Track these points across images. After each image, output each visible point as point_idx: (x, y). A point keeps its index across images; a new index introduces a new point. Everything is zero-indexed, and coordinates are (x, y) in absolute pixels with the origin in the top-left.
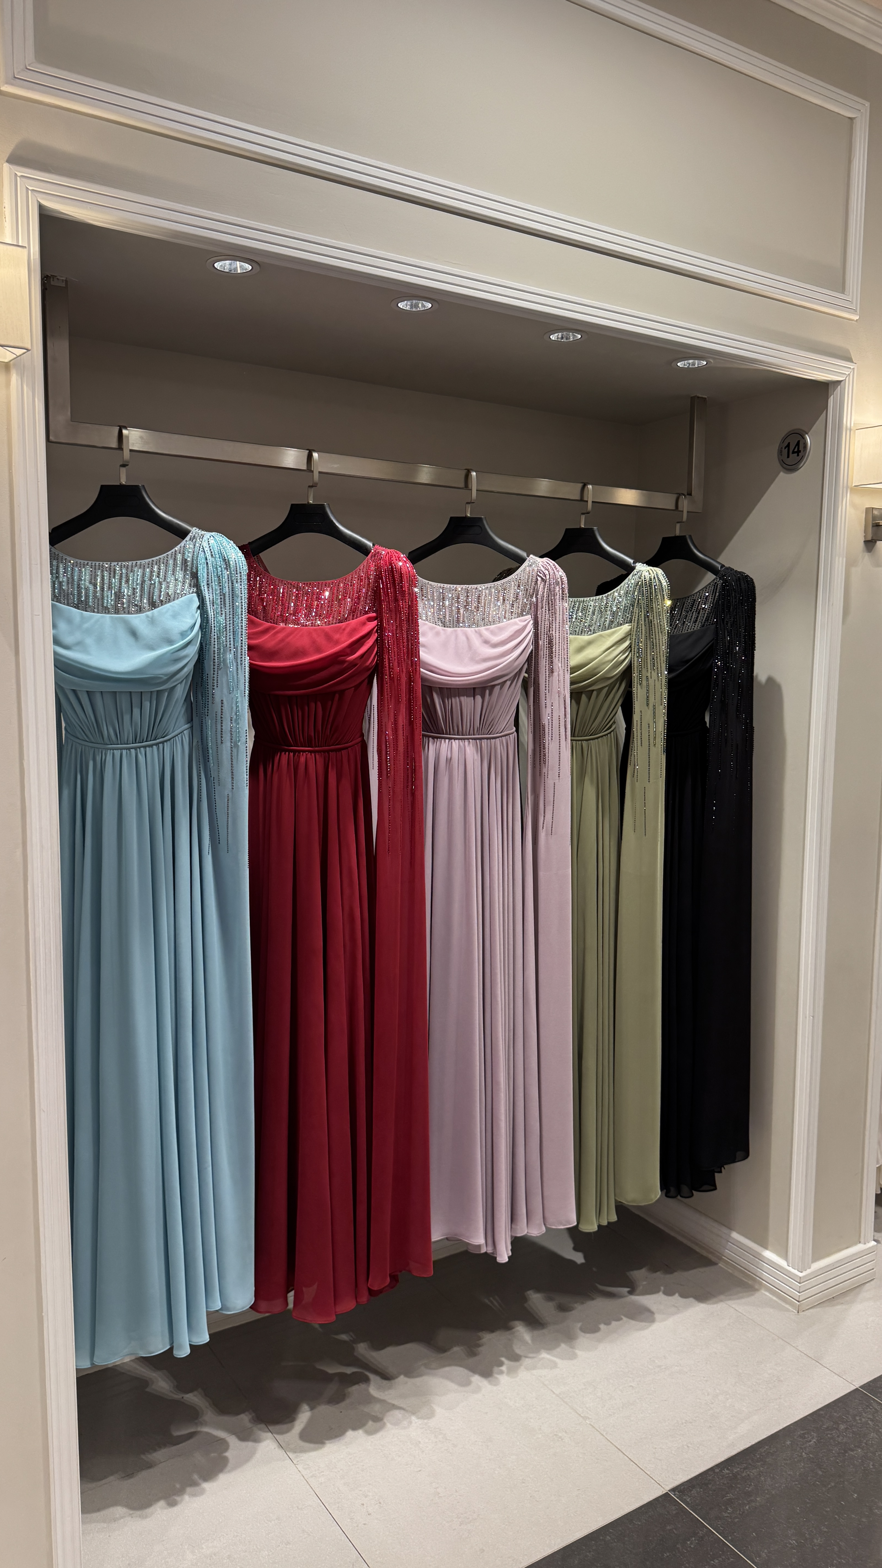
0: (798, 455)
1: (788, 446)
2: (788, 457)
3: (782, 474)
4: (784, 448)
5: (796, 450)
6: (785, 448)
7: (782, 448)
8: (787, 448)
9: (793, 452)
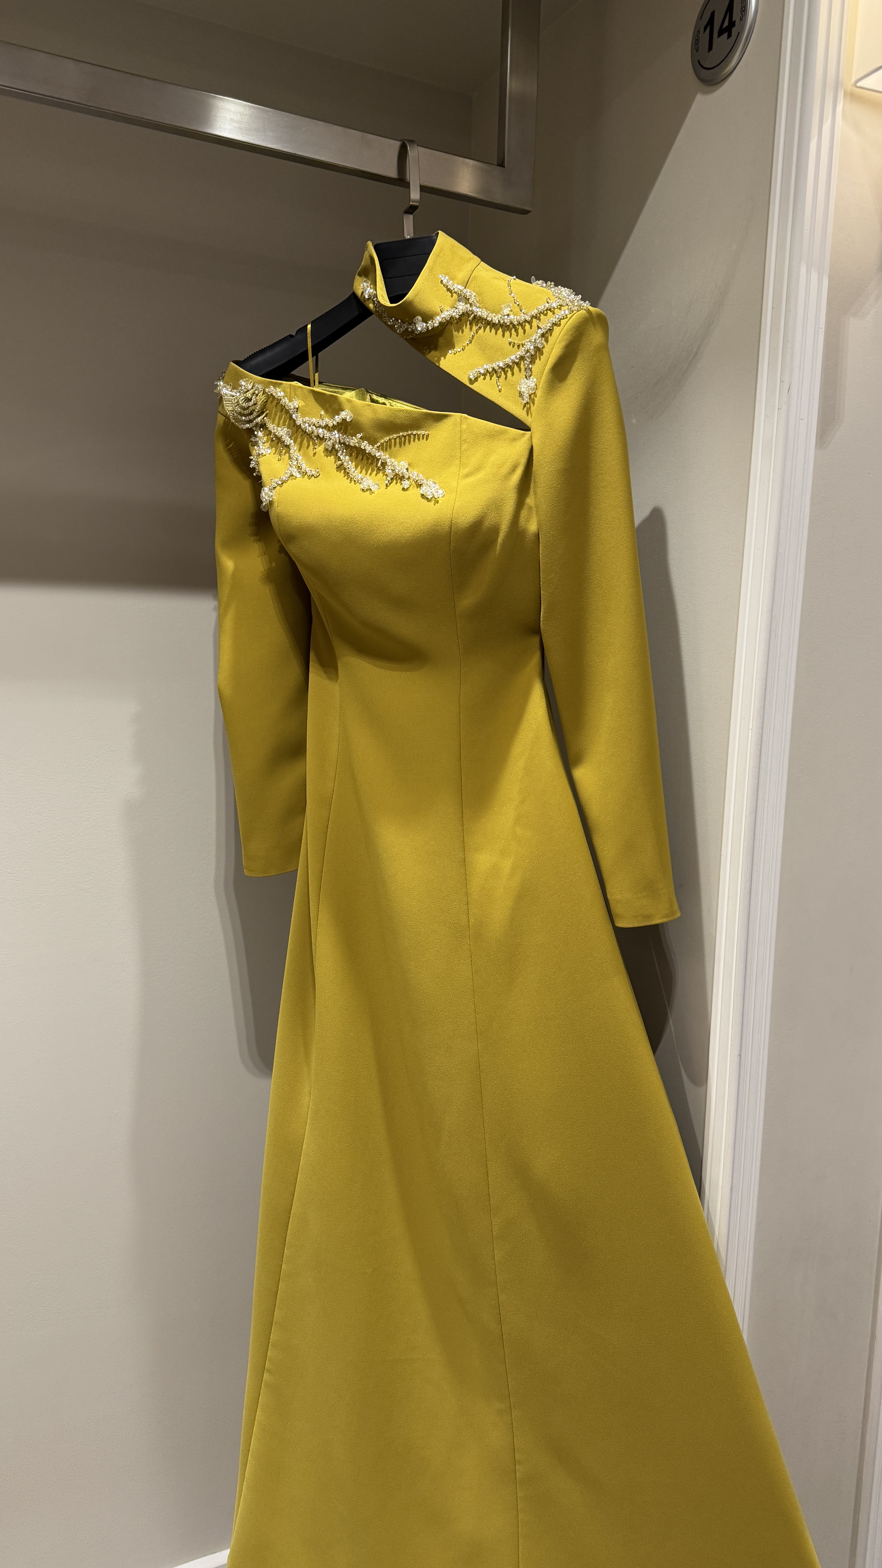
0: (729, 36)
1: (711, 22)
2: (710, 48)
3: (699, 97)
4: (702, 30)
5: (726, 24)
6: (705, 30)
7: (699, 32)
8: (708, 30)
9: (720, 33)
